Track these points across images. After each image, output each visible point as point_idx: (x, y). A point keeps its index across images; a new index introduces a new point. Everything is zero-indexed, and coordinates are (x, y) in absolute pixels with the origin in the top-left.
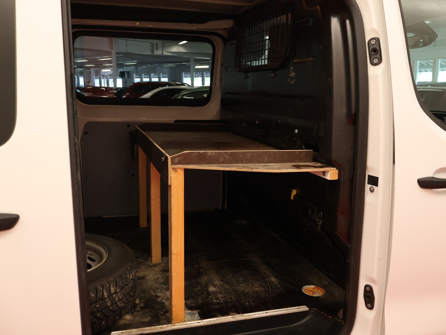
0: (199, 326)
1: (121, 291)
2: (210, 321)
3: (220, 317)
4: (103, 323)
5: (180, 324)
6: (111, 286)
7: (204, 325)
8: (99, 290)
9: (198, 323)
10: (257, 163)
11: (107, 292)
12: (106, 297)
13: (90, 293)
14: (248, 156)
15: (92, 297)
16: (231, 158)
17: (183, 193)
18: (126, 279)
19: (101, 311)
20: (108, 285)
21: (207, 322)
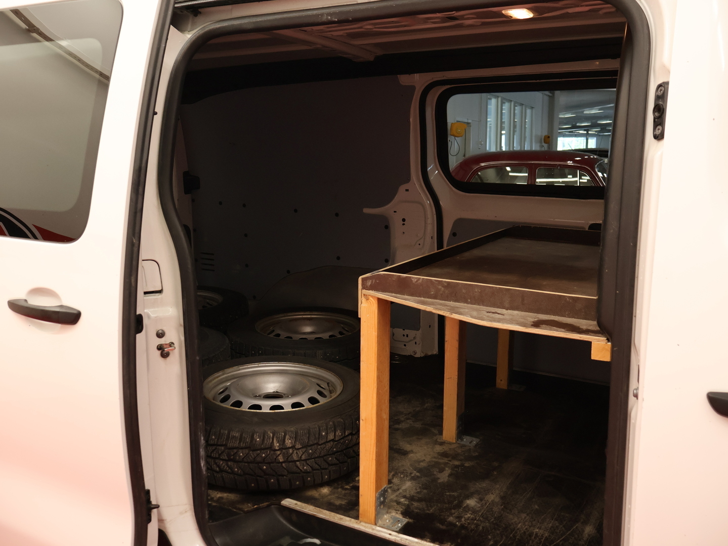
0: (388, 539)
1: (304, 450)
2: (407, 539)
3: (426, 541)
4: (272, 480)
5: (367, 525)
6: (287, 437)
7: (394, 541)
8: (267, 436)
9: (390, 534)
10: (490, 307)
11: (278, 442)
12: (277, 448)
13: (255, 436)
14: (476, 292)
15: (256, 440)
16: (447, 291)
17: (375, 332)
18: (317, 436)
19: (269, 463)
20: (283, 434)
21: (402, 539)
